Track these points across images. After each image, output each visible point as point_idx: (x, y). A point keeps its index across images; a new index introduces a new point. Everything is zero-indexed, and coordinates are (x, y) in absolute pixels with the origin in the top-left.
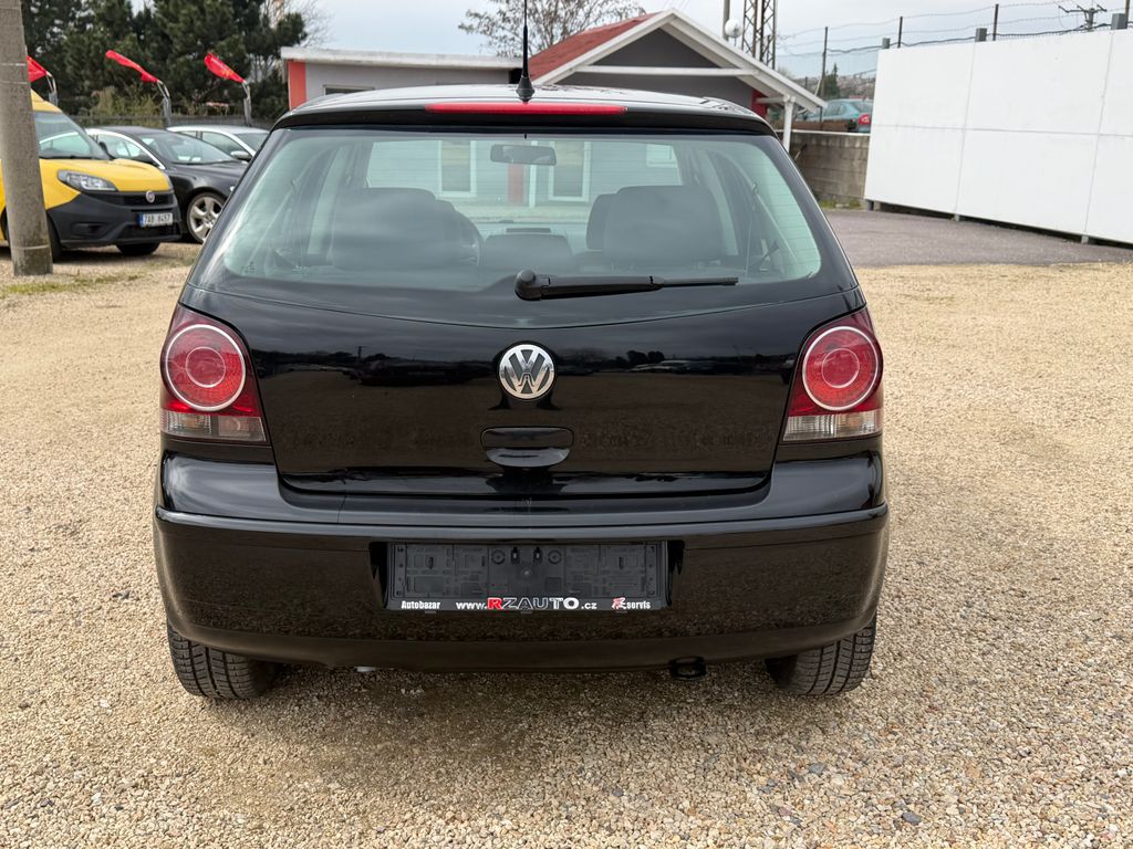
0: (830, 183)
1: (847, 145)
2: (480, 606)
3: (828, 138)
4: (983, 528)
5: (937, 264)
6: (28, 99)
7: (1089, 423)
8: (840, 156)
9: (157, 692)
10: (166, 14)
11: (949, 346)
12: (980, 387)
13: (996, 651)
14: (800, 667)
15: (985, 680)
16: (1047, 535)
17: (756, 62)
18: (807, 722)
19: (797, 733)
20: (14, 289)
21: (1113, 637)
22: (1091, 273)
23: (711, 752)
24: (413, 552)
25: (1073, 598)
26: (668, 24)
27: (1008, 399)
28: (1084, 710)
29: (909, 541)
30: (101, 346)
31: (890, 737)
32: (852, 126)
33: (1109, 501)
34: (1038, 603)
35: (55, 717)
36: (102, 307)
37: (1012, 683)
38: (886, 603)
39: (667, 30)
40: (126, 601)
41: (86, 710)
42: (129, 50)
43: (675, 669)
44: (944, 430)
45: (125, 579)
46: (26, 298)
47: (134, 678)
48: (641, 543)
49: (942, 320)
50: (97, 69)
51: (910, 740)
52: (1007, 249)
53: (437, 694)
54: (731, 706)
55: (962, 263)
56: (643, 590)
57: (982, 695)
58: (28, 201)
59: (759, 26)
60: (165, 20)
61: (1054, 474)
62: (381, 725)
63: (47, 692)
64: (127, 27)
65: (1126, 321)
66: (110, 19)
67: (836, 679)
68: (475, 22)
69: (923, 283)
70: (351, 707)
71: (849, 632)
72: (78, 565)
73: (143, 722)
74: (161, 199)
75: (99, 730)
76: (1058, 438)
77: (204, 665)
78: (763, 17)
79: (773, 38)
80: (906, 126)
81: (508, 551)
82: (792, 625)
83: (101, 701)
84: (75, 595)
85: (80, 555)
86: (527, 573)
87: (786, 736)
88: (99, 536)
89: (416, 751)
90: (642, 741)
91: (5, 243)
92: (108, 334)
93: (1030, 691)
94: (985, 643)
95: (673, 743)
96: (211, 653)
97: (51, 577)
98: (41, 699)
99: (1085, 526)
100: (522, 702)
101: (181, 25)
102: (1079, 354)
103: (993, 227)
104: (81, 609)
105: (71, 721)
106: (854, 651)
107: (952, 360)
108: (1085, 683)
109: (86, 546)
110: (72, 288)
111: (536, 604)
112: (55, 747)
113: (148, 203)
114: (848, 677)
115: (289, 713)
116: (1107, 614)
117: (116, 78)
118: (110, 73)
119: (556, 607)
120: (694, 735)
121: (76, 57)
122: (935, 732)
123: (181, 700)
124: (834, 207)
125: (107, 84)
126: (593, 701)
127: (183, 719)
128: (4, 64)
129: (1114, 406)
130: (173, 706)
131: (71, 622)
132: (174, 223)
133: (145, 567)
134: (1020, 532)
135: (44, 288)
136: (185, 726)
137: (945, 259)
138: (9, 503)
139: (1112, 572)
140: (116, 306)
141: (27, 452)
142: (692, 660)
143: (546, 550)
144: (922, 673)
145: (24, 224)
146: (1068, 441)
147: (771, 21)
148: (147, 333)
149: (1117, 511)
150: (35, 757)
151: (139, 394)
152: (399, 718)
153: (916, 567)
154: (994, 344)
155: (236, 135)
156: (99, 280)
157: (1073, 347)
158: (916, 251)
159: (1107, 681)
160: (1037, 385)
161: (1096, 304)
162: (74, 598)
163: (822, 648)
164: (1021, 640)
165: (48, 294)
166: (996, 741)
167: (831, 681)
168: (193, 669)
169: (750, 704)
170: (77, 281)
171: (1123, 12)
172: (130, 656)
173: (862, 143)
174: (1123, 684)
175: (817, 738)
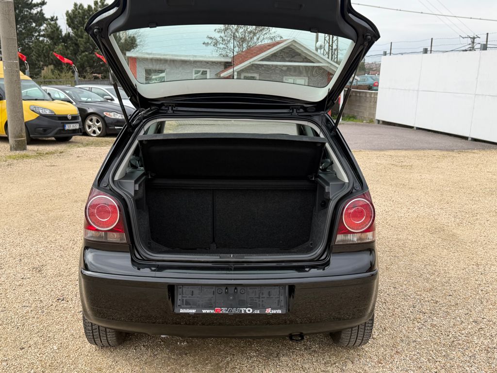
0: (361, 112)
1: (368, 96)
2: (212, 311)
3: (360, 93)
4: (421, 272)
5: (406, 150)
6: (19, 76)
7: (468, 225)
8: (365, 100)
9: (77, 343)
10: (77, 35)
11: (410, 188)
12: (422, 208)
13: (424, 328)
14: (343, 336)
15: (419, 340)
16: (448, 275)
17: (329, 60)
18: (346, 359)
19: (341, 363)
20: (10, 157)
21: (473, 322)
22: (472, 155)
23: (306, 371)
24: (185, 289)
25: (457, 304)
26: (292, 45)
27: (434, 213)
28: (460, 354)
29: (390, 278)
30: (48, 185)
31: (380, 365)
32: (370, 88)
33: (475, 260)
34: (443, 306)
35: (35, 353)
36: (48, 166)
37: (430, 342)
38: (380, 306)
39: (292, 47)
40: (62, 302)
41: (47, 350)
42: (60, 50)
43: (291, 337)
44: (406, 227)
45: (62, 292)
46: (16, 161)
47: (67, 337)
48: (277, 286)
49: (407, 176)
50: (46, 57)
51: (387, 366)
52: (436, 143)
53: (193, 344)
54: (315, 351)
55: (417, 149)
56: (278, 305)
57: (418, 347)
58: (17, 119)
59: (331, 43)
60: (76, 38)
61: (452, 247)
62: (169, 358)
63: (31, 342)
64: (59, 40)
65: (485, 177)
66: (52, 36)
67: (358, 340)
68: (209, 41)
69: (400, 158)
70: (157, 350)
71: (363, 322)
72: (42, 285)
73: (71, 356)
74: (74, 118)
75: (53, 359)
76: (455, 231)
77: (97, 333)
78: (332, 40)
79: (337, 49)
80: (393, 89)
81: (224, 289)
82: (340, 319)
83: (54, 346)
84: (41, 299)
85: (43, 281)
86: (231, 298)
87: (337, 364)
88: (50, 272)
89: (184, 370)
90: (278, 366)
91: (6, 136)
92: (52, 179)
93: (438, 345)
94: (420, 324)
95: (290, 367)
96: (101, 328)
97: (31, 291)
98: (29, 345)
99: (464, 272)
100: (228, 348)
101: (84, 39)
102: (465, 193)
103: (430, 133)
104: (44, 305)
105: (41, 355)
106: (365, 329)
107: (411, 195)
108: (460, 342)
109: (45, 277)
110: (35, 157)
111: (235, 311)
112: (35, 366)
113: (68, 120)
114: (362, 340)
115: (132, 352)
116: (471, 311)
117: (54, 62)
118: (52, 59)
119: (243, 312)
120: (299, 364)
121: (37, 52)
122: (398, 363)
123: (86, 346)
124: (363, 122)
125: (50, 64)
126: (257, 348)
127: (88, 355)
128: (9, 61)
129: (478, 217)
130: (84, 349)
131: (40, 311)
132: (79, 128)
133: (70, 287)
134: (436, 274)
135: (23, 157)
136: (88, 358)
137: (409, 148)
138: (12, 257)
139: (474, 292)
140: (54, 166)
141: (19, 233)
142: (299, 333)
143: (239, 288)
144: (393, 337)
145: (15, 128)
146: (459, 233)
147: (336, 42)
148: (68, 178)
149: (477, 265)
150: (27, 371)
151: (66, 207)
152: (177, 355)
153: (393, 289)
154: (429, 188)
155: (106, 89)
156: (47, 153)
157: (462, 189)
158: (397, 143)
159: (469, 342)
160: (447, 207)
161: (473, 169)
162: (41, 300)
163: (352, 328)
164: (435, 323)
165: (25, 160)
166: (423, 367)
167: (356, 342)
168: (93, 334)
169: (323, 350)
170: (37, 153)
171: (485, 43)
172: (65, 327)
173: (374, 95)
174: (476, 342)
175: (350, 365)
